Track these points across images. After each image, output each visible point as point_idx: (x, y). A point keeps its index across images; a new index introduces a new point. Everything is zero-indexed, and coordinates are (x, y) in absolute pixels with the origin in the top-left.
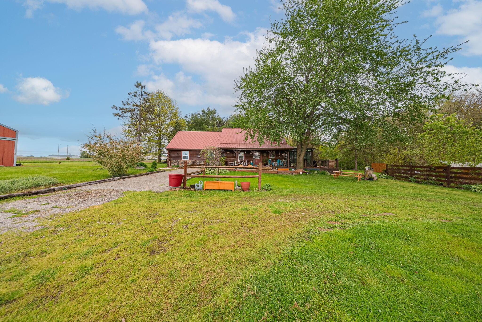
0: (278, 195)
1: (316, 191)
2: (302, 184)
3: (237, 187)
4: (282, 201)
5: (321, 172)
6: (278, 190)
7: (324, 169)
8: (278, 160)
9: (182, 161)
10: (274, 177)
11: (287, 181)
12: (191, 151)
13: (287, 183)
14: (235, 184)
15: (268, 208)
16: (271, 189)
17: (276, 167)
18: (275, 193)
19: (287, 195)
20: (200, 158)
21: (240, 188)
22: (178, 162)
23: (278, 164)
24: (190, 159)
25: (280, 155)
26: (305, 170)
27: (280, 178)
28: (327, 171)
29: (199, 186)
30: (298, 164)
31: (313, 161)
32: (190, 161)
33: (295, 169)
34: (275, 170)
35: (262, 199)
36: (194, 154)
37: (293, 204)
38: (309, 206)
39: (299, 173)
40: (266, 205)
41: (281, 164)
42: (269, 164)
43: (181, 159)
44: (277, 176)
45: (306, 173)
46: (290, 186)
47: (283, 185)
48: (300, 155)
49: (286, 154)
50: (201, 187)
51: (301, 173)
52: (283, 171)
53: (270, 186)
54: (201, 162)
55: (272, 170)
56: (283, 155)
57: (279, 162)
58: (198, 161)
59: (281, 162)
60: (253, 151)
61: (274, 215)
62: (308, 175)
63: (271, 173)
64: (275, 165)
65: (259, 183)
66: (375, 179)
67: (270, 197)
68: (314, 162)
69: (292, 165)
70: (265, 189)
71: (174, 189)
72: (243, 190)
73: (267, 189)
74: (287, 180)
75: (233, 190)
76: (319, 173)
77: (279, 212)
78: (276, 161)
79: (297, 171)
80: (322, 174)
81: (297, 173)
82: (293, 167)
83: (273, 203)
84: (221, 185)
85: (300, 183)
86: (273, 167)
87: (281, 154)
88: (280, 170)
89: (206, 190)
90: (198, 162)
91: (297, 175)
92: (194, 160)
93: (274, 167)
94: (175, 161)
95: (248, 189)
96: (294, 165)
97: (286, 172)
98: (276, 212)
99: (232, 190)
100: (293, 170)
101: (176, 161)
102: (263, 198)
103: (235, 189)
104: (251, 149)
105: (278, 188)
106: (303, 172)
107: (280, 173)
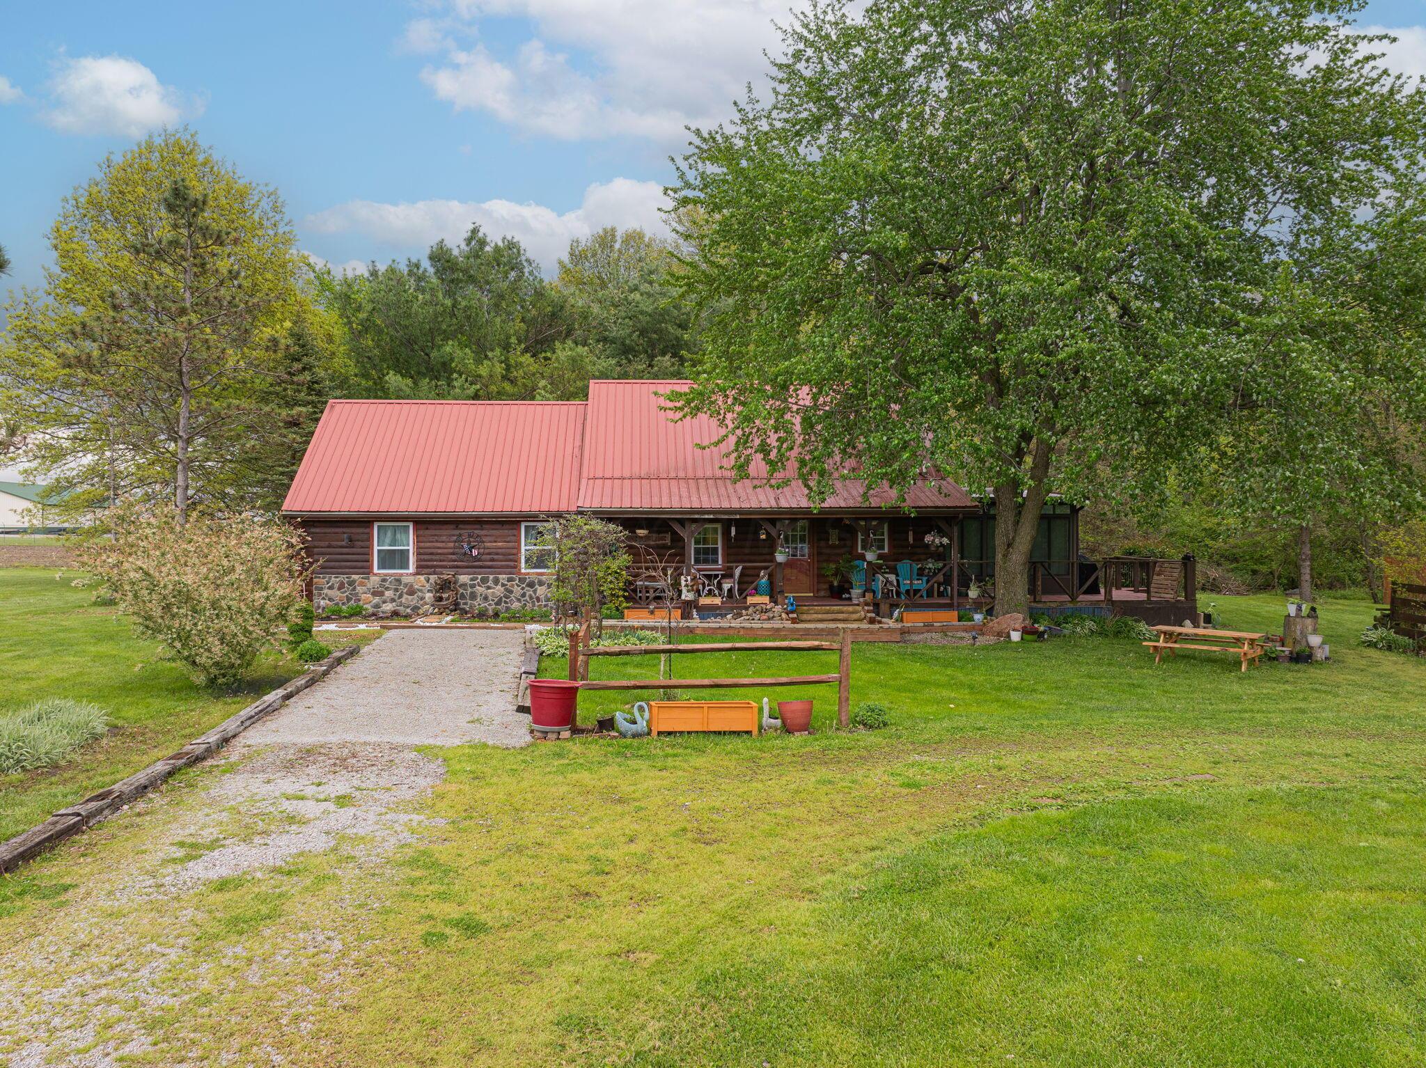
0: (913, 743)
1: (1045, 722)
2: (1003, 695)
3: (766, 720)
4: (925, 758)
5: (1111, 621)
6: (909, 723)
7: (1129, 609)
8: (904, 566)
9: (374, 580)
10: (887, 664)
11: (943, 686)
12: (424, 523)
13: (945, 693)
14: (761, 710)
15: (886, 778)
16: (885, 724)
17: (894, 606)
18: (900, 737)
19: (941, 741)
20: (476, 559)
21: (779, 722)
22: (351, 583)
23: (906, 584)
24: (420, 569)
25: (911, 540)
26: (1034, 616)
27: (916, 670)
28: (1137, 621)
29: (634, 722)
30: (1000, 592)
31: (1081, 566)
32: (422, 578)
33: (990, 612)
34: (890, 623)
35: (861, 757)
36: (445, 541)
37: (958, 765)
38: (1000, 769)
39: (1009, 636)
40: (880, 771)
41: (920, 584)
42: (856, 592)
43: (366, 569)
44: (902, 656)
45: (1041, 635)
46: (957, 706)
47: (927, 702)
48: (1009, 545)
49: (942, 533)
50: (642, 725)
51: (1016, 636)
52: (929, 627)
53: (881, 712)
54: (484, 581)
55: (872, 621)
56: (928, 538)
57: (906, 577)
58: (463, 578)
59: (921, 573)
60: (773, 522)
61: (905, 791)
62: (1046, 648)
63: (871, 638)
64: (887, 595)
65: (843, 701)
66: (1320, 655)
67: (887, 749)
68: (1087, 570)
69: (973, 593)
70: (865, 725)
71: (555, 736)
72: (788, 729)
73: (873, 722)
74: (943, 679)
75: (755, 732)
76: (1103, 633)
77: (916, 785)
78: (894, 570)
79: (995, 624)
80: (1117, 634)
81: (999, 634)
82: (977, 606)
83: (898, 766)
84: (714, 714)
85: (999, 690)
86: (879, 608)
87: (919, 537)
88: (915, 619)
89: (659, 733)
90: (464, 585)
91: (994, 647)
92: (447, 575)
93: (884, 607)
94: (335, 580)
95: (805, 727)
96: (982, 595)
97: (944, 631)
98: (909, 786)
99: (749, 733)
100: (978, 617)
101: (343, 578)
102: (865, 753)
103: (761, 728)
104: (762, 511)
105: (911, 717)
106: (1025, 631)
107: (915, 637)
